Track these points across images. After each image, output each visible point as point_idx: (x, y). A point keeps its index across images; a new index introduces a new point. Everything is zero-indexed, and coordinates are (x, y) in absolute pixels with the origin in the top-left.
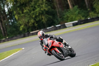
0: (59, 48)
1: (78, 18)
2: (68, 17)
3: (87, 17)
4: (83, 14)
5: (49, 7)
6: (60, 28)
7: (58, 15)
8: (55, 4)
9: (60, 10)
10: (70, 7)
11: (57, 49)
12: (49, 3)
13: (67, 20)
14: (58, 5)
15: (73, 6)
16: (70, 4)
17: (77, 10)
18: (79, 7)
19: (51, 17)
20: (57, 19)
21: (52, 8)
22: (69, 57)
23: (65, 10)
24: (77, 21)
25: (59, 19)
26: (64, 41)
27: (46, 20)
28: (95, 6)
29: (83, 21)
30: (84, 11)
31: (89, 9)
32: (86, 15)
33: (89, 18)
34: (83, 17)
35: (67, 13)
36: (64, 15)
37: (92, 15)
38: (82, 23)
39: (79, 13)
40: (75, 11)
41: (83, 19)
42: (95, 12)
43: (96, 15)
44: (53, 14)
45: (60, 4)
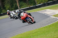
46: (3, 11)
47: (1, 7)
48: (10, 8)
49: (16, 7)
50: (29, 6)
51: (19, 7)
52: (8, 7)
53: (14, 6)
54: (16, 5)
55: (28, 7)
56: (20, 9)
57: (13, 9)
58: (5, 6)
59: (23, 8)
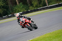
0: (29, 23)
1: (22, 10)
2: (16, 10)
3: (28, 10)
4: (25, 8)
5: (4, 4)
6: (11, 17)
7: (10, 8)
8: (8, 2)
9: (11, 5)
10: (18, 3)
11: (28, 24)
12: (4, 1)
13: (16, 11)
14: (10, 3)
15: (19, 3)
16: (17, 2)
17: (21, 5)
18: (23, 4)
19: (5, 10)
20: (9, 11)
21: (6, 4)
22: (34, 29)
23: (14, 5)
24: (22, 12)
25: (11, 11)
26: (31, 20)
27: (2, 12)
28: (33, 3)
29: (25, 12)
30: (26, 6)
31: (29, 5)
32: (27, 9)
33: (29, 11)
34: (25, 9)
35: (15, 7)
36: (14, 9)
37: (31, 8)
38: (25, 13)
39: (23, 7)
40: (21, 6)
41: (25, 11)
42: (33, 7)
43: (34, 8)
44: (7, 8)
45: (11, 2)
46: (30, 7)
47: (28, 4)
48: (38, 5)
49: (44, 3)
50: (58, 2)
51: (47, 4)
52: (36, 4)
53: (42, 3)
54: (44, 2)
55: (57, 4)
56: (48, 5)
57: (40, 5)
58: (33, 2)
59: (51, 5)
